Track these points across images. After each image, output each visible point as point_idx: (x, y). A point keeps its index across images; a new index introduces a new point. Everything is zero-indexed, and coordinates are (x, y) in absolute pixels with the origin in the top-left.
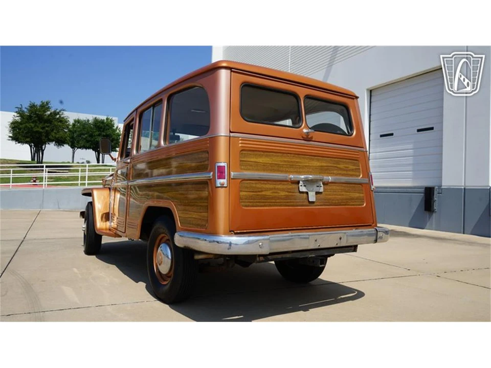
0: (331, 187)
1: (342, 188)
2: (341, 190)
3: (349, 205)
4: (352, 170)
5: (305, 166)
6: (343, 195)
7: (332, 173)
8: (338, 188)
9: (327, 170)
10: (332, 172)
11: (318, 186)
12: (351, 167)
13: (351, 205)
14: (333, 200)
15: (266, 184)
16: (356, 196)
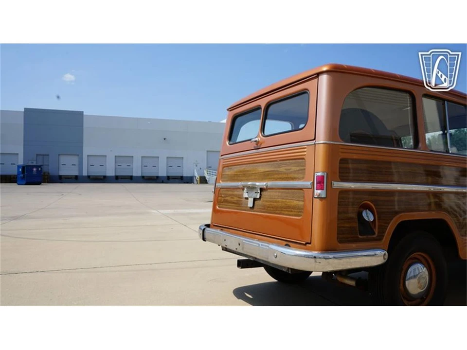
0: (269, 193)
1: (280, 194)
2: (279, 196)
3: (283, 214)
4: (295, 172)
5: (253, 174)
6: (278, 202)
7: (272, 178)
8: (275, 194)
9: (268, 175)
10: (273, 176)
11: (256, 193)
12: (294, 168)
13: (286, 215)
14: (268, 207)
15: (228, 191)
16: (293, 204)
